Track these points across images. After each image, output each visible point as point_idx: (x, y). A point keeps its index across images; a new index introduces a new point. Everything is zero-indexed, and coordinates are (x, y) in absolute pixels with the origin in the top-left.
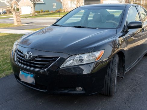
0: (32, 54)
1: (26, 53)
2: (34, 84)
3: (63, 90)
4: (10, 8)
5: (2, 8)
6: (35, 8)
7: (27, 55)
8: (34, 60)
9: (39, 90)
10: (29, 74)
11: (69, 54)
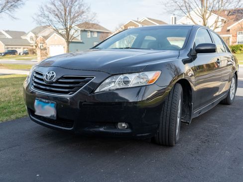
0: (55, 74)
1: (47, 73)
2: (55, 119)
3: (98, 128)
4: (34, 47)
5: (22, 47)
6: (68, 48)
7: (48, 75)
8: (57, 82)
9: (62, 128)
10: (48, 103)
11: (109, 73)
